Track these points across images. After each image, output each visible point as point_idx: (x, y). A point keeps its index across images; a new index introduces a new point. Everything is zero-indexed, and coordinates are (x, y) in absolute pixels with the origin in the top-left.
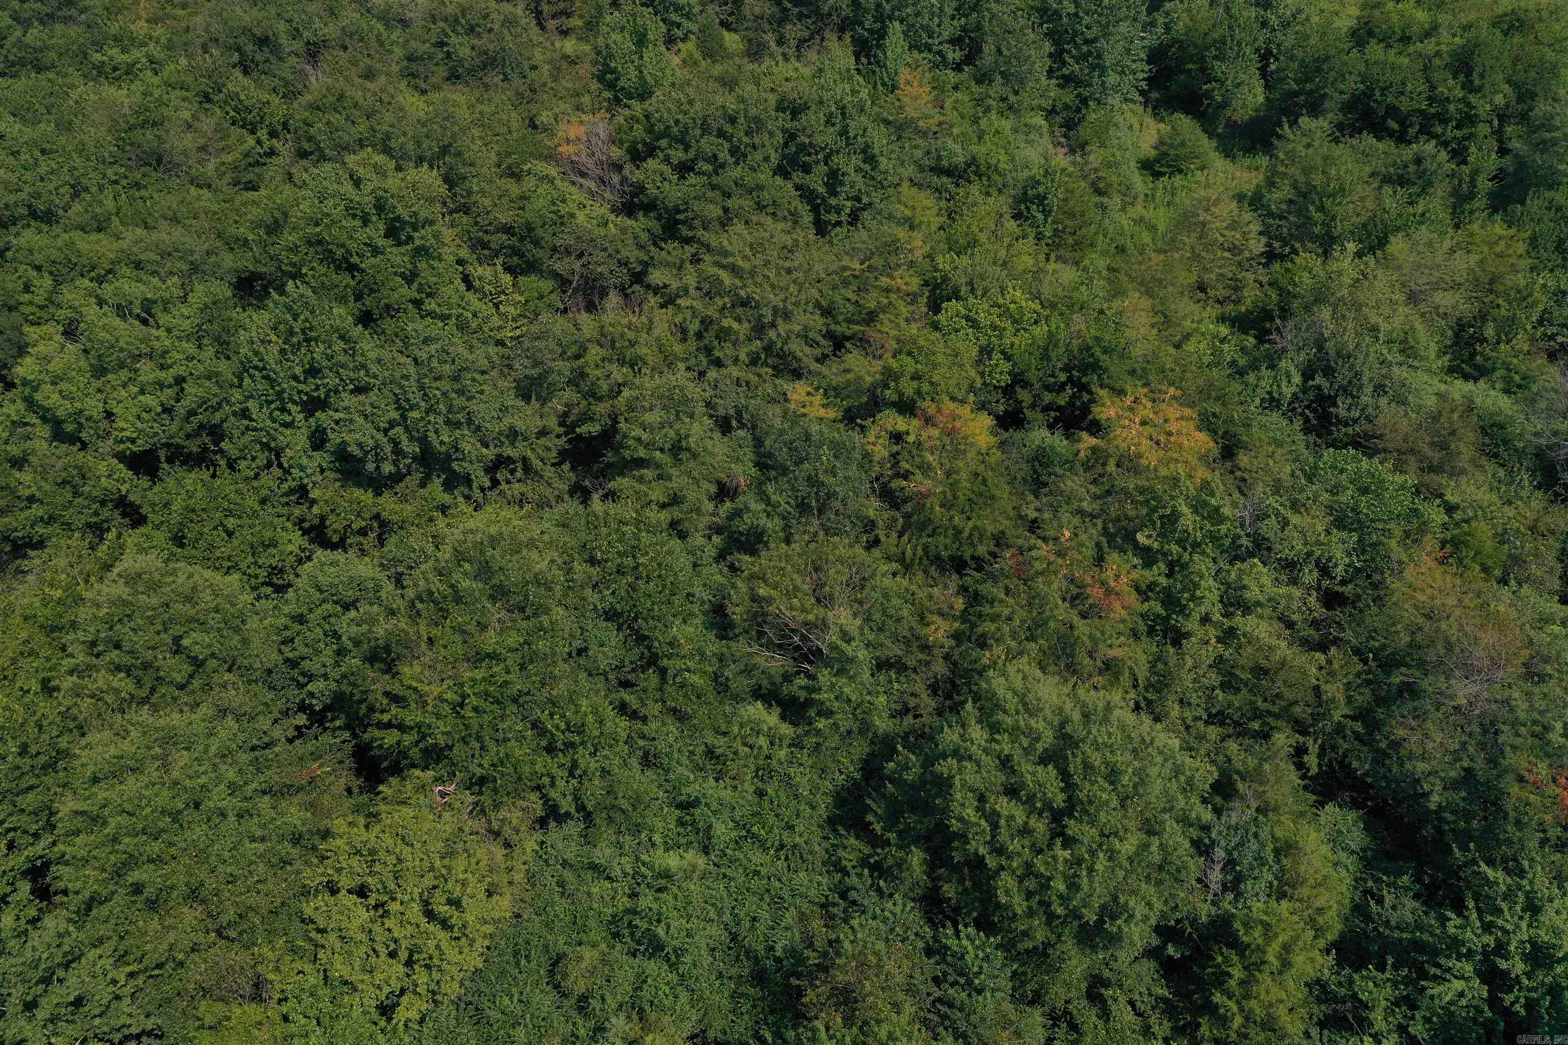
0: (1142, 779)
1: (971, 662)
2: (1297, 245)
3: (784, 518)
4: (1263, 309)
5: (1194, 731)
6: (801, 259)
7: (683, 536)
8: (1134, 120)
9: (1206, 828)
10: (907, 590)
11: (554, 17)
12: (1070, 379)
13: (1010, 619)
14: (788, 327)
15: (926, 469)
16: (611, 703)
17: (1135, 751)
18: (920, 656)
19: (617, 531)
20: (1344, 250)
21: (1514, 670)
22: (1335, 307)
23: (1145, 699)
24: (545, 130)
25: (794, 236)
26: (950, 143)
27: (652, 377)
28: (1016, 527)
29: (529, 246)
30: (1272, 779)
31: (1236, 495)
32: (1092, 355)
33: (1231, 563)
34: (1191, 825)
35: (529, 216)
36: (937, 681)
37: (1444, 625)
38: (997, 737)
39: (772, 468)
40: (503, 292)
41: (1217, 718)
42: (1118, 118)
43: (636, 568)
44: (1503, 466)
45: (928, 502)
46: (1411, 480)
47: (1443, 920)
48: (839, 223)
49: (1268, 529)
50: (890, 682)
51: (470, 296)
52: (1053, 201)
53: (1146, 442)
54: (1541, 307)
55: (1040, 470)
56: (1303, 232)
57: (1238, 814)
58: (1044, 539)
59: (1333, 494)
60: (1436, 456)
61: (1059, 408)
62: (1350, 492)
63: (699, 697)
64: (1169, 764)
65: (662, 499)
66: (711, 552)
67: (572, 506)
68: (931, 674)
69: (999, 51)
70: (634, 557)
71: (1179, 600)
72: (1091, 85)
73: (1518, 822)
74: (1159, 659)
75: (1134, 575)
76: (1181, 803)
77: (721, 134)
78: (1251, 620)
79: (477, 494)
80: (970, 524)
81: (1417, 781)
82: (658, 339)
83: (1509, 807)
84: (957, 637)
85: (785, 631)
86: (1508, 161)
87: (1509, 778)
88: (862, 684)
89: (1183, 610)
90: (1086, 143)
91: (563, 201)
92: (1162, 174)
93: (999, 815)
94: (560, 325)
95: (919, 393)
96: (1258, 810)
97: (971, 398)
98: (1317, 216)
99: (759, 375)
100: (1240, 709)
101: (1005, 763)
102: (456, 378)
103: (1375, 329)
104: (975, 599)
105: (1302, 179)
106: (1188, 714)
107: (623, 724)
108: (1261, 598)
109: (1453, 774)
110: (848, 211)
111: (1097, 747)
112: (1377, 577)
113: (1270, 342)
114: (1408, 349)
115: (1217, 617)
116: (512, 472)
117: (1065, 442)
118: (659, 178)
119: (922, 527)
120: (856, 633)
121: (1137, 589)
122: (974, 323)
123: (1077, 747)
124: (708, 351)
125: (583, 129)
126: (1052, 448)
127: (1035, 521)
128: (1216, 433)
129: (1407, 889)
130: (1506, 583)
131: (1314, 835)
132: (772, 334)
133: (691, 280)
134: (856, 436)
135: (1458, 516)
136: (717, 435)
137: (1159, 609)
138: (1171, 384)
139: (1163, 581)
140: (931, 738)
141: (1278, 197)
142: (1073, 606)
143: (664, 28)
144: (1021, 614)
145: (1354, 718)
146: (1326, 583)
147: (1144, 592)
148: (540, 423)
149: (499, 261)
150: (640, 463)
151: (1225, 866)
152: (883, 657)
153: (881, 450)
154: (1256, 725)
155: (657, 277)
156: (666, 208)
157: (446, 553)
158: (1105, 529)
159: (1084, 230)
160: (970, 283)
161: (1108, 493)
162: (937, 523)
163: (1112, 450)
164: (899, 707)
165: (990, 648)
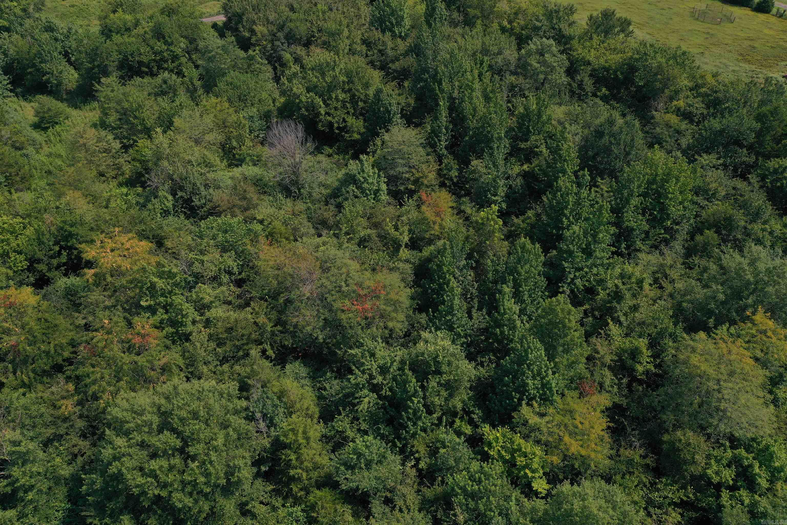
0: (208, 408)
1: (95, 410)
2: (135, 138)
4: (137, 173)
5: (218, 372)
8: (15, 106)
9: (247, 409)
10: (37, 398)
12: (61, 248)
13: (102, 378)
15: (7, 332)
17: (198, 399)
18: (66, 425)
20: (157, 133)
21: (318, 273)
22: (167, 159)
23: (189, 372)
28: (78, 333)
30: (260, 370)
31: (175, 261)
32: (66, 231)
33: (190, 291)
34: (240, 412)
36: (83, 431)
37: (285, 269)
38: (131, 436)
41: (224, 360)
42: (6, 108)
44: (270, 195)
45: (20, 347)
46: (241, 218)
47: (349, 380)
49: (197, 267)
50: (57, 448)
53: (119, 259)
54: (247, 126)
55: (73, 298)
56: (133, 130)
57: (256, 394)
58: (96, 330)
59: (215, 240)
60: (244, 203)
61: (64, 264)
62: (220, 235)
64: (216, 394)
68: (77, 430)
71: (178, 321)
73: (350, 327)
74: (184, 352)
75: (151, 321)
76: (231, 406)
78: (213, 311)
80: (52, 345)
81: (311, 335)
83: (345, 324)
84: (80, 403)
86: (201, 70)
87: (339, 313)
88: (42, 460)
89: (182, 324)
92: (48, 128)
93: (155, 471)
96: (262, 387)
97: (11, 282)
98: (135, 121)
100: (231, 350)
101: (143, 445)
103: (190, 162)
105: (119, 107)
106: (211, 367)
108: (212, 299)
109: (321, 324)
111: (180, 408)
112: (251, 264)
113: (149, 186)
114: (208, 165)
115: (198, 318)
117: (78, 279)
119: (25, 362)
121: (156, 327)
123: (172, 414)
126: (73, 285)
127: (86, 324)
128: (149, 238)
129: (331, 378)
130: (297, 241)
131: (288, 381)
135: (266, 223)
137: (171, 330)
138: (114, 226)
139: (165, 316)
140: (98, 460)
141: (112, 119)
142: (130, 353)
144: (106, 372)
145: (275, 326)
146: (233, 278)
147: (159, 327)
151: (263, 418)
152: (45, 439)
154: (241, 353)
158: (124, 309)
159: (22, 171)
161: (115, 291)
162: (32, 355)
163: (104, 270)
164: (70, 457)
165: (101, 398)
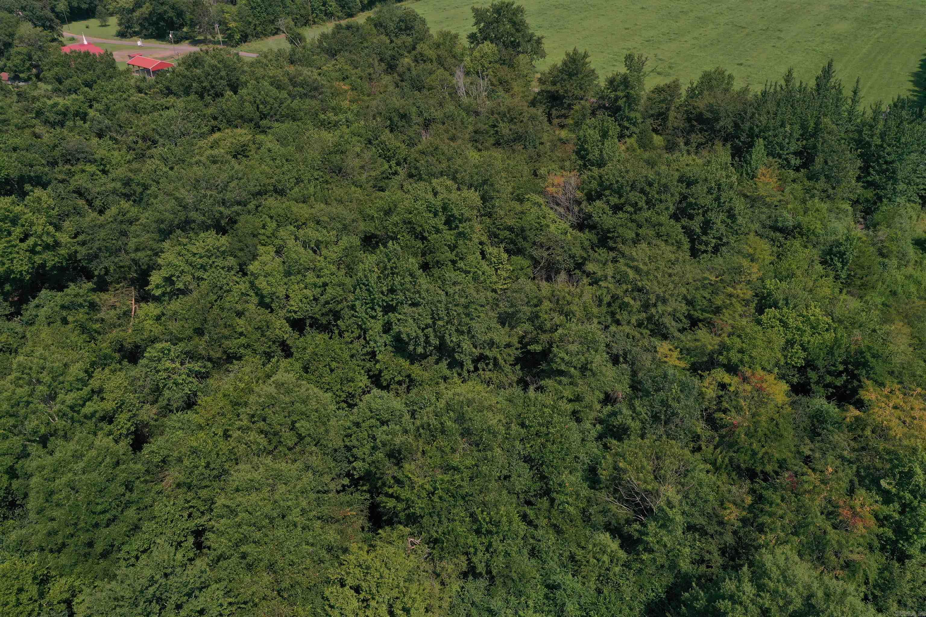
1: (751, 540)
3: (643, 423)
6: (679, 269)
7: (579, 420)
8: (913, 214)
10: (715, 484)
11: (557, 117)
12: (846, 370)
13: (782, 517)
14: (664, 308)
15: (739, 409)
16: (518, 512)
18: (717, 528)
19: (540, 410)
23: (872, 593)
24: (541, 178)
25: (677, 255)
26: (785, 214)
27: (577, 324)
28: (795, 458)
29: (521, 240)
32: (864, 357)
35: (523, 223)
36: (726, 547)
38: (762, 594)
39: (640, 390)
40: (502, 263)
42: (902, 211)
43: (547, 434)
45: (737, 431)
48: (706, 252)
50: (694, 540)
51: (483, 262)
52: (850, 257)
53: (895, 421)
55: (816, 424)
58: (813, 470)
61: (836, 387)
63: (571, 521)
65: (570, 397)
66: (594, 433)
67: (517, 391)
68: (722, 542)
69: (826, 162)
70: (547, 427)
71: (906, 532)
72: (885, 189)
74: (886, 569)
75: (876, 507)
77: (642, 191)
79: (465, 374)
80: (763, 450)
82: (585, 303)
84: (744, 521)
85: (632, 493)
88: (676, 537)
89: (908, 539)
90: (878, 224)
91: (544, 218)
94: (529, 286)
95: (741, 361)
97: (776, 370)
99: (641, 334)
101: (765, 613)
102: (466, 307)
104: (760, 498)
107: (523, 527)
110: (713, 245)
116: (487, 364)
117: (837, 410)
118: (601, 211)
119: (731, 446)
120: (677, 504)
121: (876, 517)
122: (785, 325)
124: (613, 314)
125: (563, 179)
126: (828, 412)
127: (808, 457)
132: (653, 310)
133: (610, 271)
134: (696, 381)
136: (610, 365)
137: (890, 534)
138: (919, 385)
139: (897, 516)
140: (716, 584)
142: (828, 518)
143: (619, 129)
144: (790, 516)
147: (882, 520)
148: (508, 340)
149: (502, 246)
150: (561, 373)
152: (692, 523)
153: (711, 392)
155: (590, 267)
156: (602, 229)
157: (442, 404)
158: (858, 471)
159: (869, 277)
160: (786, 299)
161: (863, 449)
162: (741, 444)
163: (870, 421)
164: (698, 558)
165: (765, 533)
